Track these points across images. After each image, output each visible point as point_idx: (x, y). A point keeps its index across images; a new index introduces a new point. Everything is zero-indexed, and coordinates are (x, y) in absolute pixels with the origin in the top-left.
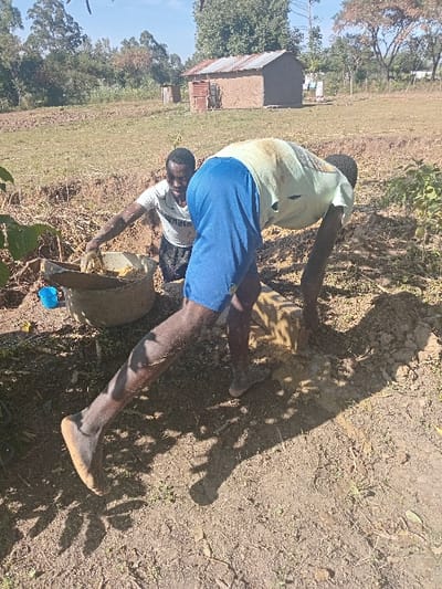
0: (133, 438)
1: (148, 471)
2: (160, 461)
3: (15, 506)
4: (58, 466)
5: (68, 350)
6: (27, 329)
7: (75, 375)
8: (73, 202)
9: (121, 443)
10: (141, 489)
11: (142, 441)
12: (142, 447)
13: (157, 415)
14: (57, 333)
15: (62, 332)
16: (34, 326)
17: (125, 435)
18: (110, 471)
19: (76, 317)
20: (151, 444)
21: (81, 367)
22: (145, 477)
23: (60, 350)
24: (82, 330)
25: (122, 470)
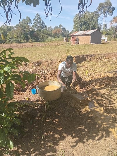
0: (53, 135)
1: (58, 145)
2: (61, 143)
3: (20, 151)
4: (33, 140)
5: (37, 107)
6: (27, 100)
7: (39, 113)
8: (40, 66)
9: (50, 135)
10: (55, 151)
11: (56, 136)
12: (56, 138)
13: (61, 128)
15: (36, 101)
16: (29, 99)
17: (51, 133)
18: (47, 144)
19: (40, 97)
20: (59, 137)
21: (40, 112)
22: (56, 147)
23: (36, 106)
24: (42, 101)
25: (50, 144)
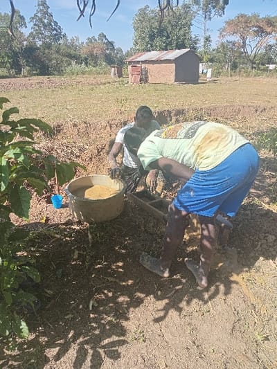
0: (115, 298)
1: (127, 319)
2: (133, 313)
3: (44, 339)
4: (68, 314)
5: (70, 237)
6: (43, 221)
7: (77, 252)
8: (59, 137)
9: (108, 300)
10: (123, 332)
11: (121, 299)
12: (122, 303)
13: (130, 282)
14: (63, 224)
15: (66, 224)
16: (48, 219)
17: (110, 294)
18: (102, 319)
19: (75, 214)
20: (127, 301)
21: (78, 249)
22: (125, 324)
23: (66, 236)
24: (79, 223)
25: (110, 319)
